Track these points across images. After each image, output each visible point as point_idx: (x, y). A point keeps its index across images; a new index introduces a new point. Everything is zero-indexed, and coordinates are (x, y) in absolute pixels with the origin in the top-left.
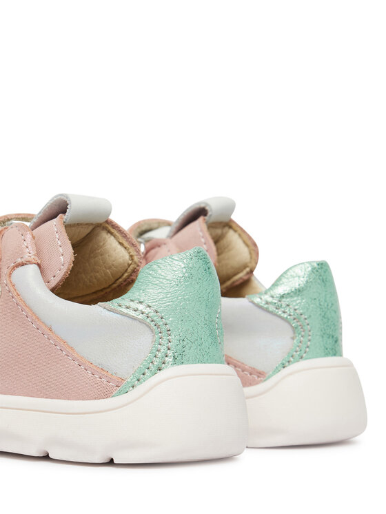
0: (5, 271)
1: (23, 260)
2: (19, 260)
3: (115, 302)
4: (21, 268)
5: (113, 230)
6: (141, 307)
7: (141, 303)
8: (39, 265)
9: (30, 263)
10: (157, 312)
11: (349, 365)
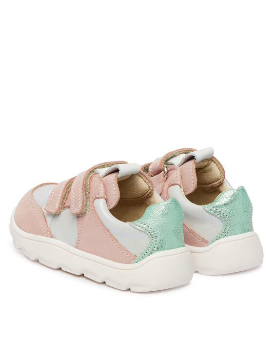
0: (91, 199)
1: (98, 196)
2: (97, 196)
3: (136, 222)
4: (97, 200)
5: (141, 175)
6: (145, 226)
7: (145, 224)
8: (106, 199)
9: (102, 198)
10: (151, 229)
11: (256, 235)
